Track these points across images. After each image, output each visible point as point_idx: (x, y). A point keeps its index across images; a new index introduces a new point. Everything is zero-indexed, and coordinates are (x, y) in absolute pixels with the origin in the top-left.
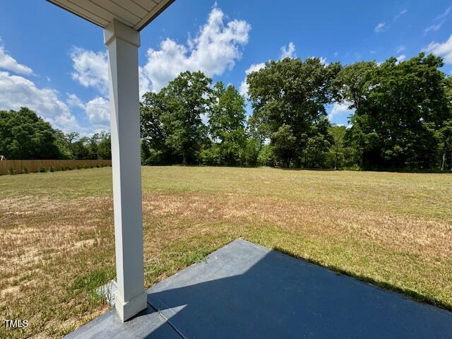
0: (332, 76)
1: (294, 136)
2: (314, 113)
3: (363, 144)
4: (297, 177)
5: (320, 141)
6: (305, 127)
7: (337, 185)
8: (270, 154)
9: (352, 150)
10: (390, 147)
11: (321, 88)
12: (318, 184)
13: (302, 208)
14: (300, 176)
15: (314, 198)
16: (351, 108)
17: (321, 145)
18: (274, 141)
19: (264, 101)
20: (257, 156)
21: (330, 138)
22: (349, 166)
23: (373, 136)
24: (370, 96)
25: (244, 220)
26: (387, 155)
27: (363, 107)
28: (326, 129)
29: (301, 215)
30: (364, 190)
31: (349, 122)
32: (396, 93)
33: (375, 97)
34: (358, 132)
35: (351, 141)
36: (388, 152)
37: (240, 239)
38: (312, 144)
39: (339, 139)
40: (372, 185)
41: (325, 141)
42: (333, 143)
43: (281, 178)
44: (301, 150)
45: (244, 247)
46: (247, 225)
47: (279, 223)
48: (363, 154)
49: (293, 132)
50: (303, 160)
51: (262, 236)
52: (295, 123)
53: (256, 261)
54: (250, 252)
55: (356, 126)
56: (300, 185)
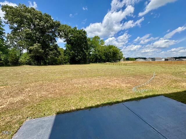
0: (57, 26)
1: (42, 50)
2: (51, 40)
3: (70, 55)
4: (48, 69)
5: (55, 53)
6: (48, 46)
7: (66, 71)
8: (28, 58)
9: (67, 57)
10: (77, 57)
11: (53, 30)
12: (59, 71)
13: (58, 84)
14: (49, 68)
15: (60, 78)
16: (65, 41)
17: (56, 55)
18: (30, 51)
19: (19, 27)
20: (18, 59)
21: (59, 52)
22: (66, 63)
23: (73, 53)
24: (71, 38)
25: (23, 102)
26: (77, 59)
27: (69, 42)
28: (57, 48)
29: (59, 87)
30: (75, 71)
31: (65, 47)
32: (77, 39)
33: (72, 39)
34: (68, 51)
35: (66, 54)
36: (77, 58)
37: (28, 120)
38: (51, 54)
39: (62, 53)
40: (77, 69)
41: (57, 53)
42: (60, 54)
43: (39, 71)
44: (46, 57)
45: (35, 125)
46: (28, 105)
47: (50, 96)
48: (70, 59)
49: (42, 48)
50: (47, 61)
51: (44, 109)
52: (42, 43)
53: (50, 130)
54: (42, 127)
55: (68, 48)
56: (51, 73)
